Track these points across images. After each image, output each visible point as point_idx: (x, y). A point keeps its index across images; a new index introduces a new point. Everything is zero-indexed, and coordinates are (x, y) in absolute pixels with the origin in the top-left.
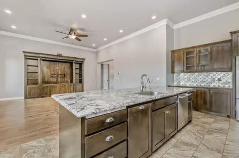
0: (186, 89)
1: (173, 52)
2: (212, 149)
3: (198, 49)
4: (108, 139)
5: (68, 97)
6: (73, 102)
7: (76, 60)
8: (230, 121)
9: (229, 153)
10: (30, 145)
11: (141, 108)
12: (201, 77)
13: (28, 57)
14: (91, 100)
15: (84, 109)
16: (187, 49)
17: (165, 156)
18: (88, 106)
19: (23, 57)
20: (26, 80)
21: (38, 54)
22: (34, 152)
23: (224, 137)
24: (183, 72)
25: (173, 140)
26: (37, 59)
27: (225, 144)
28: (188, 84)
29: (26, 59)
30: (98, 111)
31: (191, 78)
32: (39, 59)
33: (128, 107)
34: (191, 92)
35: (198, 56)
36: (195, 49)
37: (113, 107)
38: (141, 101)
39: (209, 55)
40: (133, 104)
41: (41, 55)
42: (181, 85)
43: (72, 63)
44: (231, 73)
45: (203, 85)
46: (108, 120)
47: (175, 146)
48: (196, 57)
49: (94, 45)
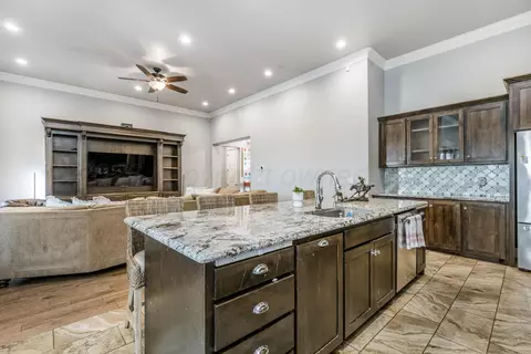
0: (413, 204)
1: (383, 121)
2: (469, 331)
3: (437, 115)
4: (258, 309)
5: (163, 222)
6: (180, 234)
7: (166, 138)
8: (504, 272)
9: (503, 338)
10: (75, 329)
11: (321, 244)
12: (443, 176)
13: (53, 132)
14: (216, 228)
15: (208, 246)
16: (413, 114)
17: (372, 346)
18: (215, 241)
19: (44, 133)
20: (50, 184)
21: (78, 123)
22: (86, 344)
23: (492, 306)
24: (405, 165)
25: (388, 314)
26: (76, 137)
27: (495, 320)
28: (414, 193)
29: (49, 135)
30: (239, 251)
31: (422, 180)
32: (79, 135)
33: (297, 242)
34: (423, 210)
35: (436, 130)
36: (431, 115)
37: (267, 243)
38: (322, 230)
39: (461, 129)
40: (304, 235)
41: (84, 128)
42: (400, 193)
43: (156, 144)
44: (506, 166)
45: (447, 194)
46: (257, 270)
47: (392, 326)
48: (433, 132)
49: (205, 104)
